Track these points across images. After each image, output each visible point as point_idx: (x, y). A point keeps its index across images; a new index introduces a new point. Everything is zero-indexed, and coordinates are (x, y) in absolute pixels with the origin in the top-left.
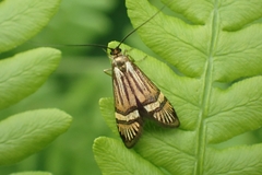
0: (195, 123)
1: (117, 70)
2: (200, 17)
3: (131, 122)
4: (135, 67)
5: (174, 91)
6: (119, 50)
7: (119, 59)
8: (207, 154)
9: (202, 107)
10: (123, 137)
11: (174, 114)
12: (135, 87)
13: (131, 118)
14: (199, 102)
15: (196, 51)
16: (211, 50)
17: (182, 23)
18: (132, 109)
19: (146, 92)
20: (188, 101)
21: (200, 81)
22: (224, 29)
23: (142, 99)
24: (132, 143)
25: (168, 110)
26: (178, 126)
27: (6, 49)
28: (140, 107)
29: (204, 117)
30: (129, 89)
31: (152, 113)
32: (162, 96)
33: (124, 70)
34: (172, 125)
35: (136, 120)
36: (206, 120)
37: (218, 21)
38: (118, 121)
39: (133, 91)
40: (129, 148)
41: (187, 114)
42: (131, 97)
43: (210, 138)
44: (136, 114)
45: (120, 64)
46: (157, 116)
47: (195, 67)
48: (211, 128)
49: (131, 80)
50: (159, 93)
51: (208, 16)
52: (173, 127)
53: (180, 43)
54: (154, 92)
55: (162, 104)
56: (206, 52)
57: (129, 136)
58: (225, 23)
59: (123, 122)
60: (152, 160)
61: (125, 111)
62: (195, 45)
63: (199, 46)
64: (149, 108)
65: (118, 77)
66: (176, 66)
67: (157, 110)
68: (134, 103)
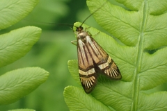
0: (132, 76)
1: (80, 41)
2: (135, 6)
3: (89, 76)
4: (92, 40)
5: (118, 55)
6: (81, 28)
7: (81, 34)
8: (140, 97)
9: (136, 66)
10: (84, 86)
11: (118, 70)
12: (92, 53)
13: (90, 73)
14: (135, 63)
15: (132, 29)
16: (142, 28)
17: (123, 10)
18: (90, 68)
19: (100, 56)
20: (127, 62)
21: (135, 49)
22: (151, 14)
23: (97, 61)
24: (90, 90)
25: (114, 68)
26: (120, 79)
27: (5, 27)
28: (96, 66)
29: (138, 72)
30: (88, 54)
31: (104, 70)
32: (110, 58)
33: (85, 42)
34: (117, 78)
35: (93, 75)
36: (139, 75)
37: (147, 9)
38: (81, 76)
39: (91, 55)
40: (87, 93)
41: (126, 70)
42: (90, 59)
43: (142, 86)
44: (93, 71)
45: (83, 38)
46: (107, 72)
47: (132, 39)
48: (142, 80)
49: (90, 48)
50: (108, 57)
51: (140, 5)
52: (117, 79)
53: (122, 23)
54: (105, 56)
55: (110, 64)
56: (139, 29)
57: (88, 85)
58: (152, 10)
59: (84, 76)
60: (103, 101)
61: (85, 68)
62: (132, 24)
63: (134, 25)
64: (101, 67)
65: (81, 46)
66: (119, 39)
67: (107, 68)
68: (91, 63)
